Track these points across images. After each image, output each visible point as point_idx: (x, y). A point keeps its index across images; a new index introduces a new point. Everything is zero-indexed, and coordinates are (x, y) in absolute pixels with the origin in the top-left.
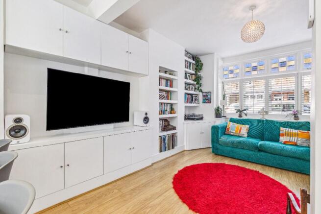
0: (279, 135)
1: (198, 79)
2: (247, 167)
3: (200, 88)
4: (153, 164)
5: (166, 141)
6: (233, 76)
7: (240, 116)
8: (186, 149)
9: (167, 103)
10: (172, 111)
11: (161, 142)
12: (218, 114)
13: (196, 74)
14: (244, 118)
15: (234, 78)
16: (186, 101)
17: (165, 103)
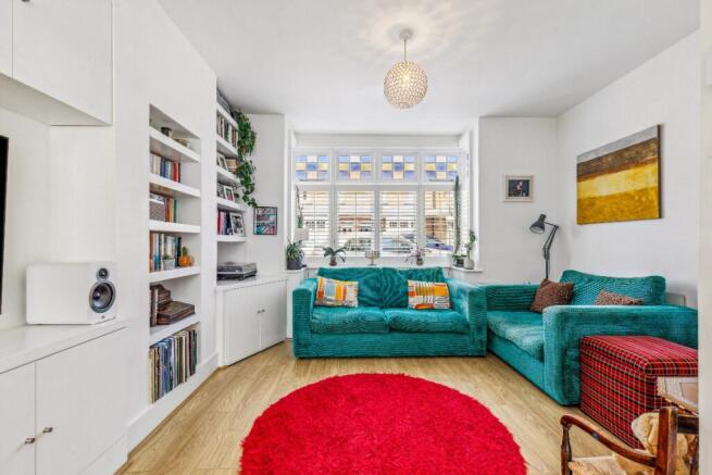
0: (407, 294)
1: (244, 172)
2: (380, 371)
3: (250, 196)
4: (130, 455)
5: (173, 358)
6: (315, 177)
7: (333, 263)
8: (221, 365)
9: (167, 234)
10: (182, 257)
11: (157, 365)
12: (293, 260)
13: (239, 159)
14: (341, 267)
15: (317, 180)
16: (223, 227)
17: (160, 233)
